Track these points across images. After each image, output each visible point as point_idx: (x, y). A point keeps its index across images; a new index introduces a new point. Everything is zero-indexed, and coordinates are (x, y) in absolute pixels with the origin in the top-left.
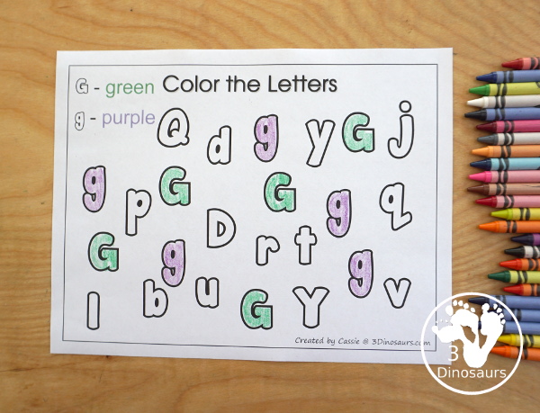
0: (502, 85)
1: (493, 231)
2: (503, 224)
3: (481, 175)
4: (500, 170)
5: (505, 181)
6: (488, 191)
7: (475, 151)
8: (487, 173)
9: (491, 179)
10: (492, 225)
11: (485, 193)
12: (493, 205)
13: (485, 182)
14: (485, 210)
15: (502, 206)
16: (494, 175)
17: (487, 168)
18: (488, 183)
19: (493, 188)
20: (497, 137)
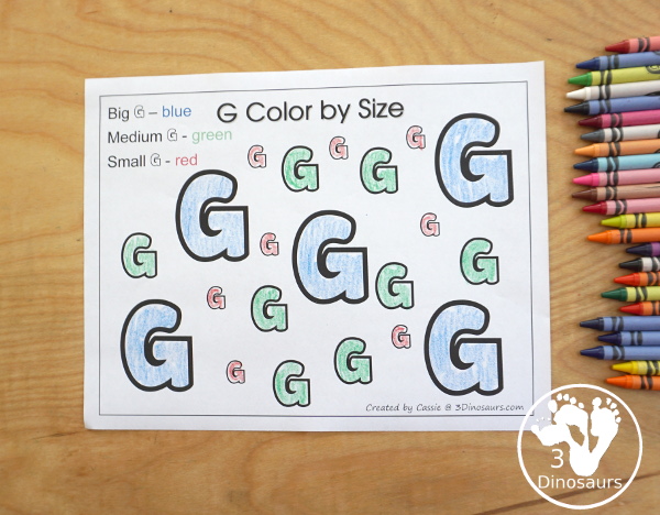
0: (606, 73)
1: (605, 243)
2: (615, 234)
3: (587, 178)
4: (609, 170)
5: (616, 183)
6: (596, 196)
7: (579, 150)
8: (594, 175)
9: (598, 182)
10: (602, 235)
11: (593, 199)
12: (602, 213)
13: (592, 186)
14: (594, 219)
15: (614, 212)
16: (602, 176)
17: (593, 169)
18: (595, 187)
19: (601, 192)
20: (603, 133)
